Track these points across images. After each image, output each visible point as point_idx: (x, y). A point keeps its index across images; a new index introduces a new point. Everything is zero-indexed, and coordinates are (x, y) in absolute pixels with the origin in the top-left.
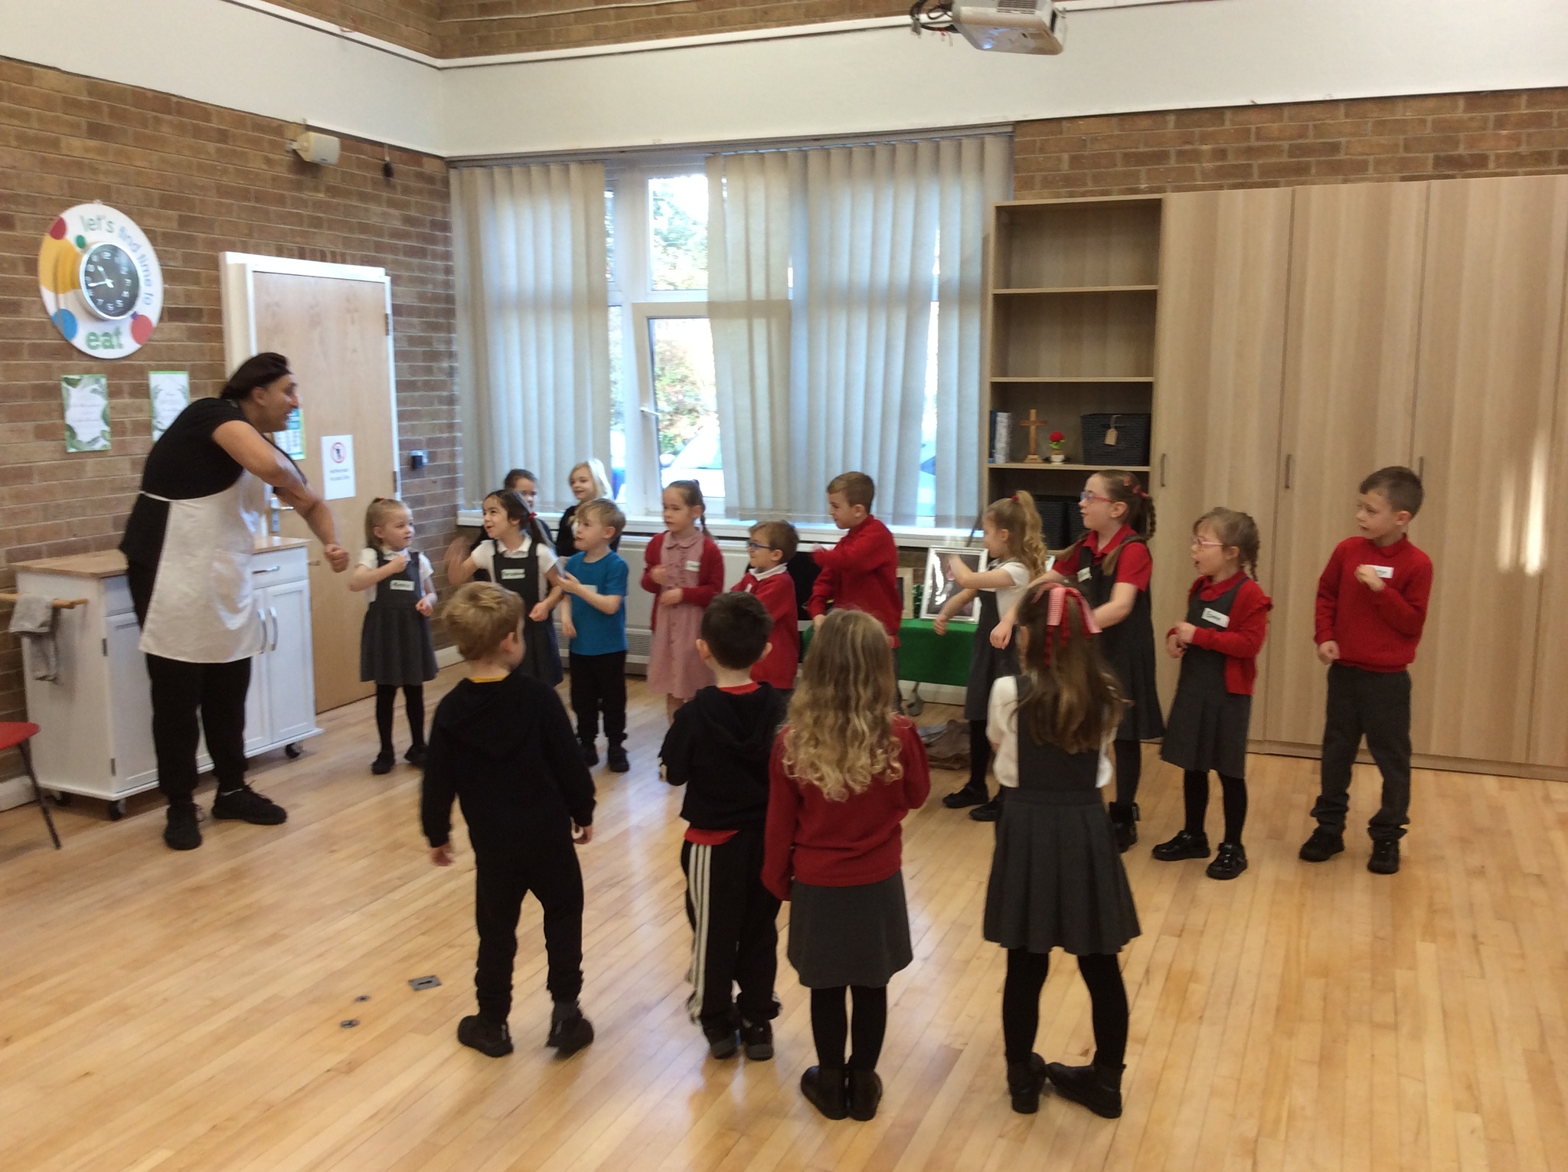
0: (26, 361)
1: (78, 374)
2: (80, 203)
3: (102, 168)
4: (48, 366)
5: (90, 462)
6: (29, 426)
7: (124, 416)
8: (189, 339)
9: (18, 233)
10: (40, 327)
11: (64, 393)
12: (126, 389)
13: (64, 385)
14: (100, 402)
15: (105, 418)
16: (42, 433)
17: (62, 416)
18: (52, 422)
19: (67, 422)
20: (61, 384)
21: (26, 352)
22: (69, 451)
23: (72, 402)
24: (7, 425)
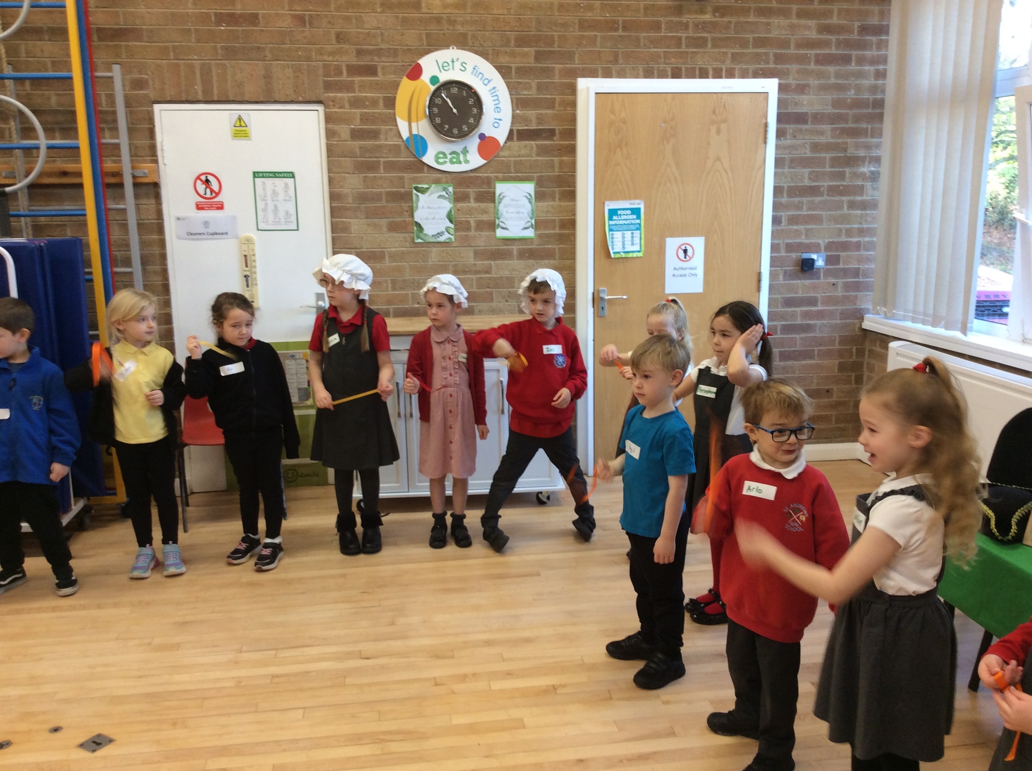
0: (382, 173)
1: (428, 184)
2: (437, 50)
3: (459, 19)
4: (402, 178)
5: (436, 250)
6: (384, 222)
7: (468, 216)
8: (538, 155)
9: (380, 78)
10: (396, 149)
11: (414, 197)
12: (472, 196)
13: (414, 191)
14: (447, 205)
15: (450, 217)
16: (394, 227)
17: (412, 216)
18: (402, 219)
19: (416, 220)
20: (412, 192)
21: (382, 167)
22: (416, 241)
23: (420, 204)
24: (364, 220)
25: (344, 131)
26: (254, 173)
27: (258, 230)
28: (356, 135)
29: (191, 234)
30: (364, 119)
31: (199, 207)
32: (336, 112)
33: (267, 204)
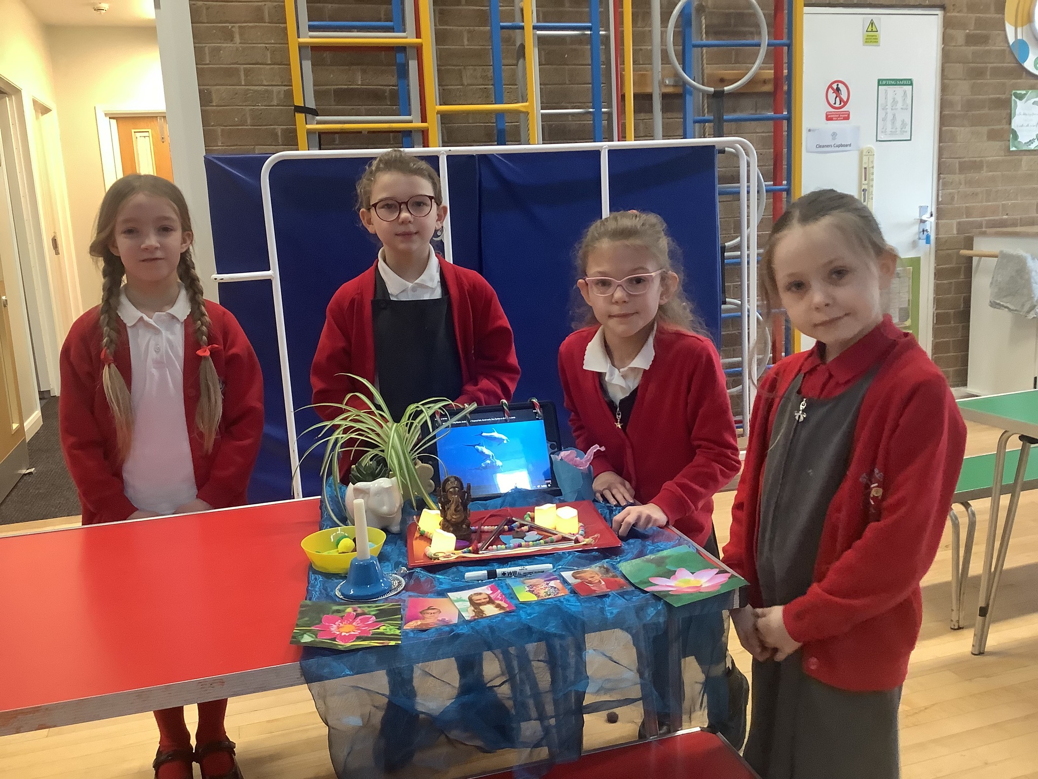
0: (988, 79)
1: (1024, 90)
4: (1004, 84)
5: (1025, 158)
6: (984, 130)
10: (1001, 54)
11: (1013, 104)
13: (1013, 98)
16: (994, 136)
17: (1010, 124)
18: (1002, 127)
19: (1013, 127)
20: (1011, 97)
21: (988, 73)
22: (1011, 149)
23: (1018, 111)
24: (968, 129)
25: (960, 35)
26: (879, 80)
27: (877, 141)
28: (971, 40)
29: (820, 146)
30: (979, 23)
31: (829, 118)
32: (956, 16)
33: (887, 113)
